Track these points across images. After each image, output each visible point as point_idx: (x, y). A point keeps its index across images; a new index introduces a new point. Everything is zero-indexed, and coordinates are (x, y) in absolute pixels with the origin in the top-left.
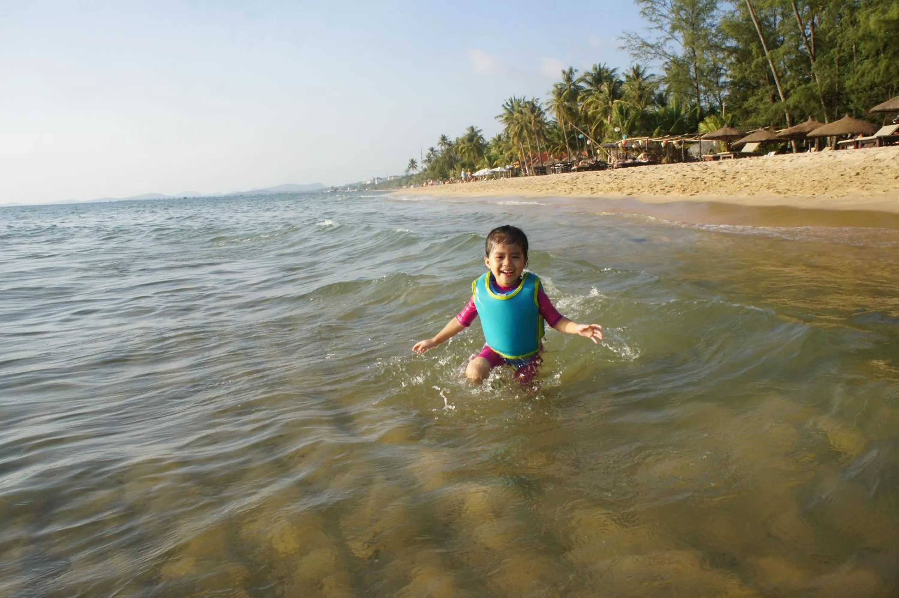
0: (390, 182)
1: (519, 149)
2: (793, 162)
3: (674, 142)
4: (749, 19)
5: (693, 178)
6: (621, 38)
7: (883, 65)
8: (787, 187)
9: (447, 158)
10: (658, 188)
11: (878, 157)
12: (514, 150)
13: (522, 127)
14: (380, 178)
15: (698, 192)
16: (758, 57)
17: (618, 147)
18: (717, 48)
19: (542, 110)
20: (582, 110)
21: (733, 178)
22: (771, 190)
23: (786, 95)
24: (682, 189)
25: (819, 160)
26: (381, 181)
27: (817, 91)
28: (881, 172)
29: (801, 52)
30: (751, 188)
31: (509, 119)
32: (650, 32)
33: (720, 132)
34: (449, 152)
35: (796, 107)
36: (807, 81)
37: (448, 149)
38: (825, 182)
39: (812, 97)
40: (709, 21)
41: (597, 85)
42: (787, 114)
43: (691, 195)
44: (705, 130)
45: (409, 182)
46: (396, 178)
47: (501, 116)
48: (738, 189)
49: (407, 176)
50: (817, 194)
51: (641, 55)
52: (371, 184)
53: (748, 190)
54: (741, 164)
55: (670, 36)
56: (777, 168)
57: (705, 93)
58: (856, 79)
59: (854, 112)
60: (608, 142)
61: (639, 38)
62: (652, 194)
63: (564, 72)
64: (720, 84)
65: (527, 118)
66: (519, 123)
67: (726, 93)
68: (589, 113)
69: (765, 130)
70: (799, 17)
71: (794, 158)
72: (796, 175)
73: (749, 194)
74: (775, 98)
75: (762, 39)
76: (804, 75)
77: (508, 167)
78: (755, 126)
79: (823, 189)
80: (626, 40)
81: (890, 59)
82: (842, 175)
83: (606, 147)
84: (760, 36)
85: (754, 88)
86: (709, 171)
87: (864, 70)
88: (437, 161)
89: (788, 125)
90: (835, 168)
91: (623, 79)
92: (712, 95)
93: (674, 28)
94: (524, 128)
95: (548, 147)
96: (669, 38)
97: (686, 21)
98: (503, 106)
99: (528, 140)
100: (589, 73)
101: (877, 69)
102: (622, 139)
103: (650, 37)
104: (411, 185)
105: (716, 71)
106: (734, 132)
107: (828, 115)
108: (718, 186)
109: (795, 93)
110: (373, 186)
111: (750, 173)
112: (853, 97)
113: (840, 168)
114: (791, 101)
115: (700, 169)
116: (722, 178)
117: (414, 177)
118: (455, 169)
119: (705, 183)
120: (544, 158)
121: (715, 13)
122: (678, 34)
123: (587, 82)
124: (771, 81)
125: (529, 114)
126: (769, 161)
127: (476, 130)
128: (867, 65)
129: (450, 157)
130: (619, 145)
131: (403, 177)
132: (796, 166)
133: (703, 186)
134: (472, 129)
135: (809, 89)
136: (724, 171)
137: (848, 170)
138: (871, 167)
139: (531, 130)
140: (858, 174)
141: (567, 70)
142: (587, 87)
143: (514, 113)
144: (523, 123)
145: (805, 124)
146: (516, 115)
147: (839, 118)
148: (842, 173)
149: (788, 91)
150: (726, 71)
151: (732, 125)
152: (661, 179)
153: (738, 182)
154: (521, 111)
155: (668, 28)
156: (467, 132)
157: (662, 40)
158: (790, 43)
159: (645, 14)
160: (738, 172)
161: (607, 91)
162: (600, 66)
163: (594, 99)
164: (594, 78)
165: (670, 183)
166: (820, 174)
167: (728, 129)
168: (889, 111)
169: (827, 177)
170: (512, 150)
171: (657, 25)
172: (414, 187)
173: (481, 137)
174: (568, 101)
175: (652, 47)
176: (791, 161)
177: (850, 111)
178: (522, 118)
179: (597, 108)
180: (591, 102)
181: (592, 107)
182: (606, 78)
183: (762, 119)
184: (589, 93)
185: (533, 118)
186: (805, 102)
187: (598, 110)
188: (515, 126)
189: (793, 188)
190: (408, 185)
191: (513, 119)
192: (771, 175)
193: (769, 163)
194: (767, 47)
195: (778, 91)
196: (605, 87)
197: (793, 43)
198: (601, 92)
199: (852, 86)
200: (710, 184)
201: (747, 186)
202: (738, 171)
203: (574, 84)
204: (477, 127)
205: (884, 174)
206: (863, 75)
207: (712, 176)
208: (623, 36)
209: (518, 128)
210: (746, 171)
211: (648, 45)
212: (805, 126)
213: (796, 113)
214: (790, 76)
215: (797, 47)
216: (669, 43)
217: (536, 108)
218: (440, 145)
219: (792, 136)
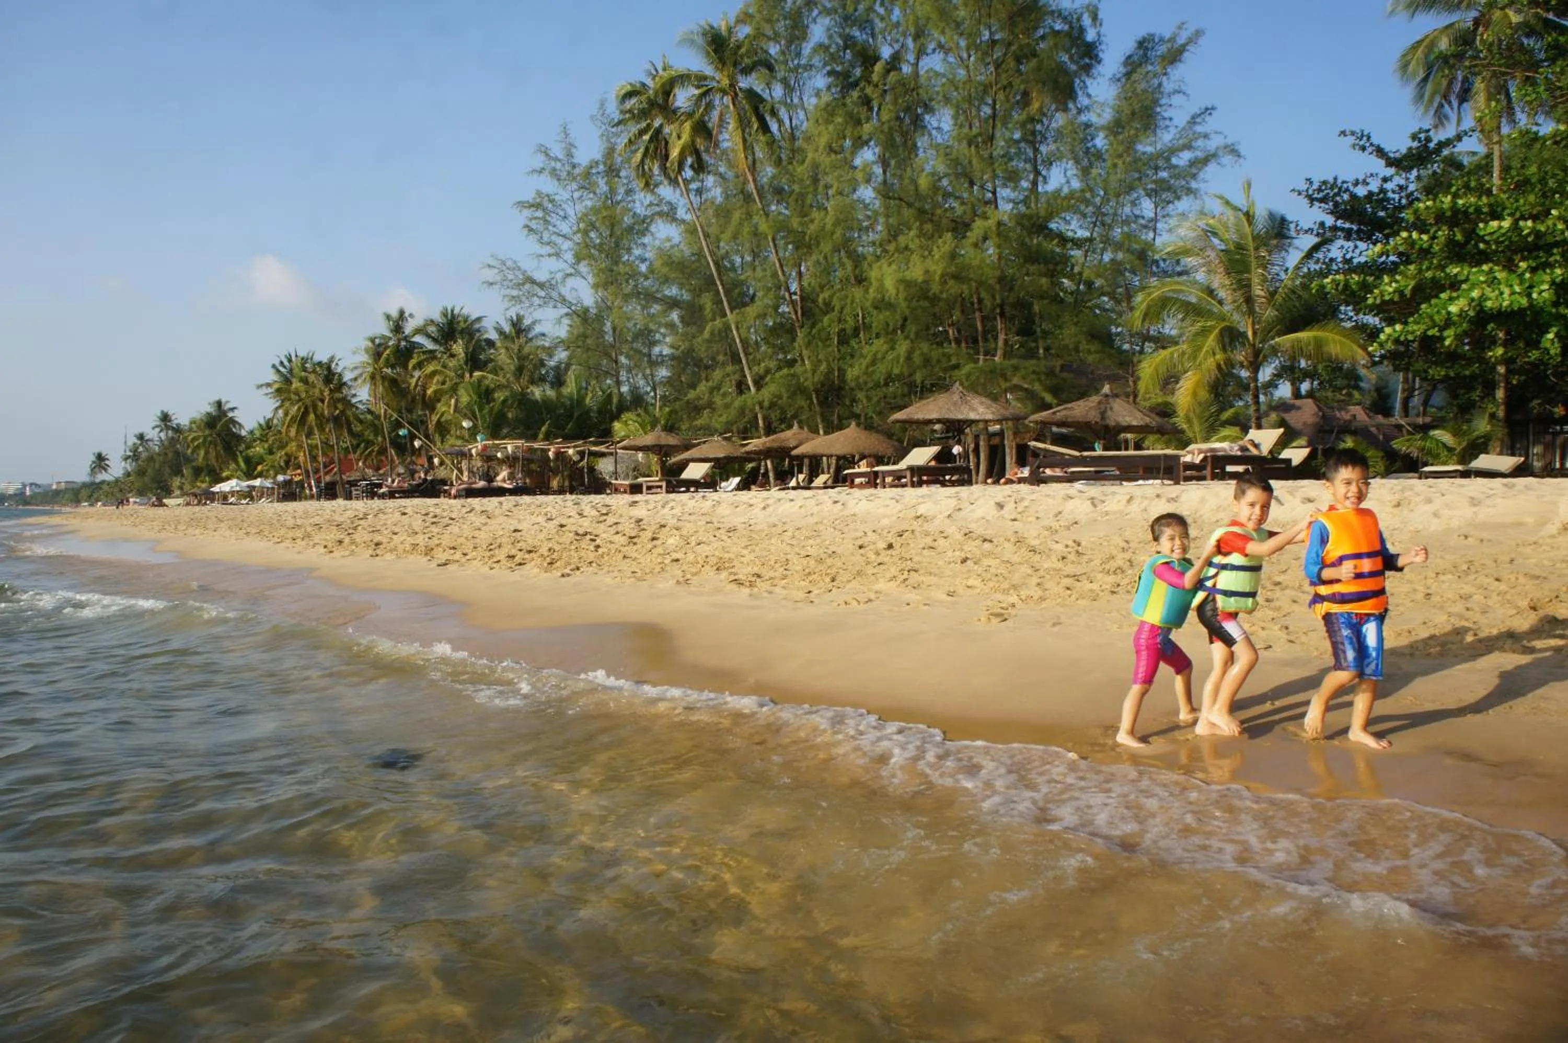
0: (57, 493)
1: (300, 447)
2: (770, 509)
3: (571, 451)
4: (700, 254)
5: (577, 534)
6: (489, 266)
7: (903, 347)
8: (756, 570)
9: (170, 455)
10: (501, 554)
11: (922, 510)
12: (292, 447)
13: (306, 408)
14: (36, 485)
15: (578, 569)
16: (714, 319)
17: (471, 455)
18: (650, 297)
19: (345, 380)
20: (416, 385)
21: (653, 539)
22: (724, 575)
23: (759, 383)
24: (548, 560)
25: (816, 509)
26: (37, 490)
27: (806, 380)
28: (932, 544)
29: (782, 315)
30: (685, 567)
31: (283, 391)
32: (539, 261)
33: (649, 439)
34: (174, 446)
35: (773, 405)
36: (792, 363)
37: (173, 438)
38: (829, 561)
39: (799, 390)
40: (637, 252)
41: (446, 343)
42: (760, 416)
43: (563, 576)
44: (623, 433)
45: (95, 496)
46: (70, 486)
47: (268, 385)
48: (658, 569)
49: (92, 484)
50: (816, 592)
51: (524, 299)
52: (15, 495)
53: (676, 571)
54: (672, 508)
55: (573, 271)
56: (737, 521)
57: (629, 371)
58: (863, 367)
59: (863, 419)
60: (453, 446)
61: (519, 269)
62: (486, 568)
63: (388, 317)
64: (654, 358)
65: (317, 391)
66: (300, 400)
67: (663, 373)
68: (429, 392)
69: (725, 439)
70: (779, 260)
71: (770, 502)
72: (773, 541)
73: (678, 582)
74: (741, 387)
75: (720, 288)
76: (786, 353)
77: (280, 478)
78: (709, 431)
79: (828, 580)
80: (496, 271)
81: (912, 341)
82: (861, 547)
83: (451, 454)
84: (718, 283)
85: (707, 367)
86: (611, 519)
87: (877, 352)
88: (151, 459)
89: (762, 432)
90: (846, 530)
91: (493, 335)
92: (640, 376)
93: (578, 258)
94: (311, 410)
95: (355, 448)
96: (571, 275)
97: (600, 248)
98: (274, 366)
99: (316, 431)
100: (432, 321)
101: (895, 353)
102: (476, 441)
103: (538, 268)
104: (98, 500)
105: (646, 336)
106: (671, 440)
107: (823, 421)
108: (621, 556)
109: (772, 381)
110: (20, 498)
111: (688, 528)
112: (860, 395)
113: (856, 530)
114: (766, 394)
115: (594, 513)
116: (631, 538)
117: (105, 487)
118: (183, 476)
119: (598, 547)
120: (346, 465)
121: (646, 240)
122: (583, 268)
123: (428, 336)
124: (736, 359)
125: (320, 384)
126: (724, 505)
127: (226, 407)
128: (879, 345)
129: (177, 453)
130: (474, 451)
131: (85, 485)
132: (774, 520)
133: (591, 556)
134: (219, 404)
135: (793, 376)
136: (639, 521)
137: (872, 537)
138: (913, 531)
139: (322, 414)
140: (890, 546)
141: (395, 314)
142: (430, 345)
143: (294, 380)
144: (308, 402)
145: (789, 433)
146: (296, 384)
147: (840, 428)
148: (859, 542)
149: (762, 378)
150: (664, 336)
151: (670, 428)
152: (515, 531)
153: (660, 550)
154: (307, 378)
155: (569, 257)
156: (210, 409)
157: (559, 276)
158: (766, 301)
159: (531, 230)
160: (664, 526)
161: (463, 355)
162: (452, 311)
163: (439, 368)
164: (441, 329)
165: (531, 542)
166: (818, 541)
167: (663, 434)
168: (919, 423)
169: (833, 548)
170: (288, 448)
171: (552, 251)
172: (104, 505)
173: (233, 421)
174: (393, 367)
175: (541, 286)
176: (764, 508)
177: (857, 417)
178: (307, 392)
179: (443, 383)
180: (434, 373)
181: (435, 380)
182: (462, 332)
183: (721, 419)
184: (432, 355)
185: (326, 393)
186: (789, 398)
187: (445, 387)
188: (292, 404)
189: (767, 573)
190: (93, 499)
191: (289, 392)
192: (725, 538)
193: (723, 510)
194: (729, 304)
195: (745, 376)
196: (459, 348)
197: (769, 301)
198: (452, 356)
199: (858, 377)
200: (606, 550)
201: (677, 560)
202: (663, 523)
203: (405, 338)
204: (227, 402)
205: (939, 550)
206: (874, 362)
207: (612, 530)
208: (493, 263)
209: (299, 409)
210: (680, 524)
211: (533, 282)
212: (788, 436)
213: (774, 415)
214: (766, 352)
215: (776, 308)
216: (571, 282)
217: (334, 374)
218: (158, 430)
219: (767, 453)
